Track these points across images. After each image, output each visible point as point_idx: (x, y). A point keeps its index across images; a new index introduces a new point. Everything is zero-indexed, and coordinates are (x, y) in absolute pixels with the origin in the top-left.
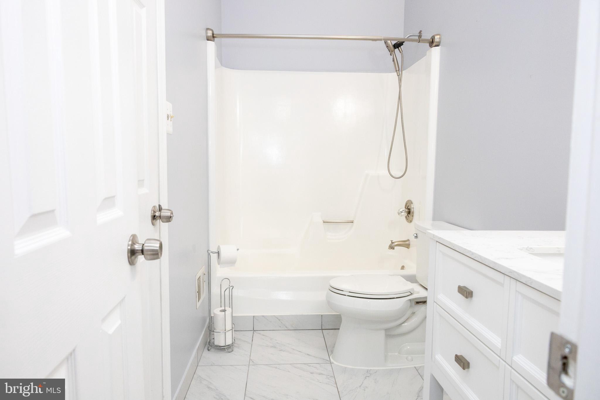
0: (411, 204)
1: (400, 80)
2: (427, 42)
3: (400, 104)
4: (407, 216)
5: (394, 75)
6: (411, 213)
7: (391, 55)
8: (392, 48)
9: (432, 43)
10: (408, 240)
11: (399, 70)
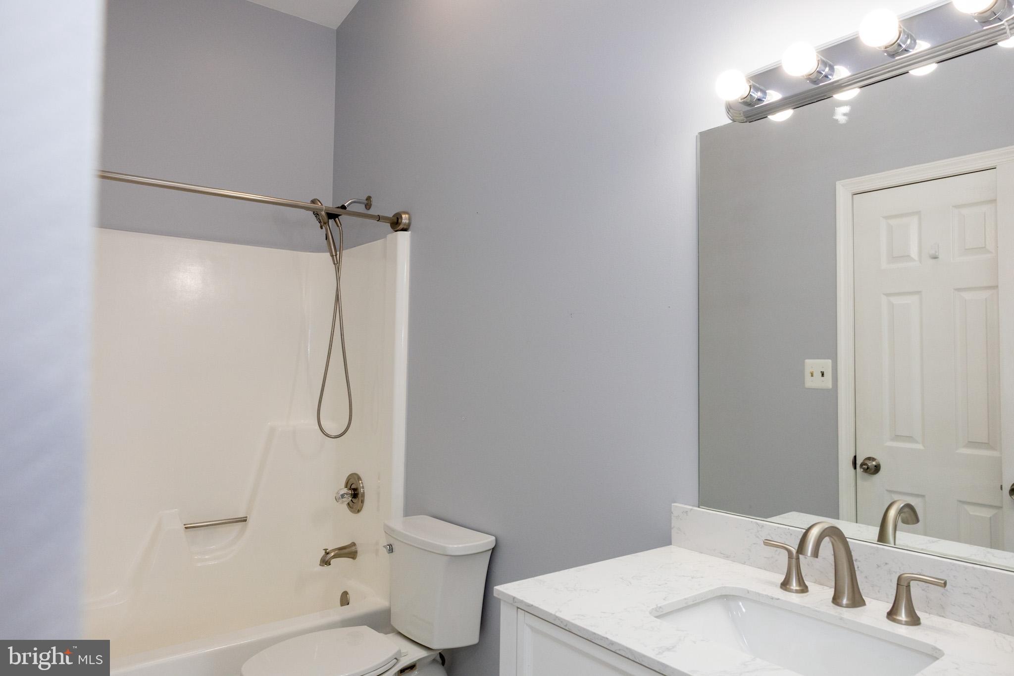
0: (359, 481)
1: (338, 270)
2: (388, 221)
3: (338, 307)
4: (351, 504)
5: (325, 257)
6: (360, 496)
7: (322, 228)
8: (326, 217)
9: (396, 224)
10: (354, 544)
11: (335, 249)
